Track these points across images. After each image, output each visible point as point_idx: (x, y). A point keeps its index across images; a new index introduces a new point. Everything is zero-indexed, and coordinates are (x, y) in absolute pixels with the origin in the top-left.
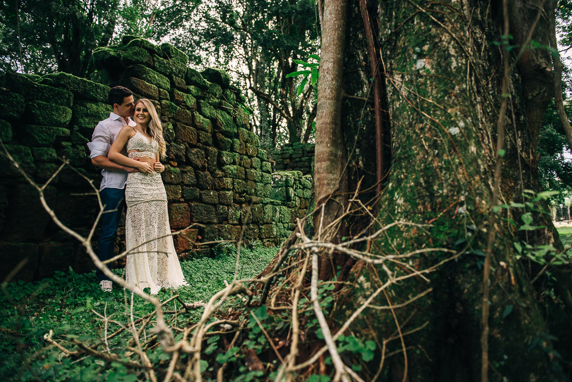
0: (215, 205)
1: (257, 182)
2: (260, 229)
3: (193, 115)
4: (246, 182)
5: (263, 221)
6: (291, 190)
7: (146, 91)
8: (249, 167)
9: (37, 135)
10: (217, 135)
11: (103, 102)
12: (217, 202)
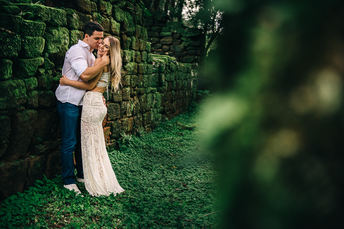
0: (120, 103)
1: (144, 74)
2: (143, 117)
3: (110, 22)
4: (138, 76)
5: (146, 109)
6: (163, 76)
7: (85, 8)
8: (140, 61)
9: (28, 68)
10: (123, 37)
11: (61, 26)
12: (121, 100)
